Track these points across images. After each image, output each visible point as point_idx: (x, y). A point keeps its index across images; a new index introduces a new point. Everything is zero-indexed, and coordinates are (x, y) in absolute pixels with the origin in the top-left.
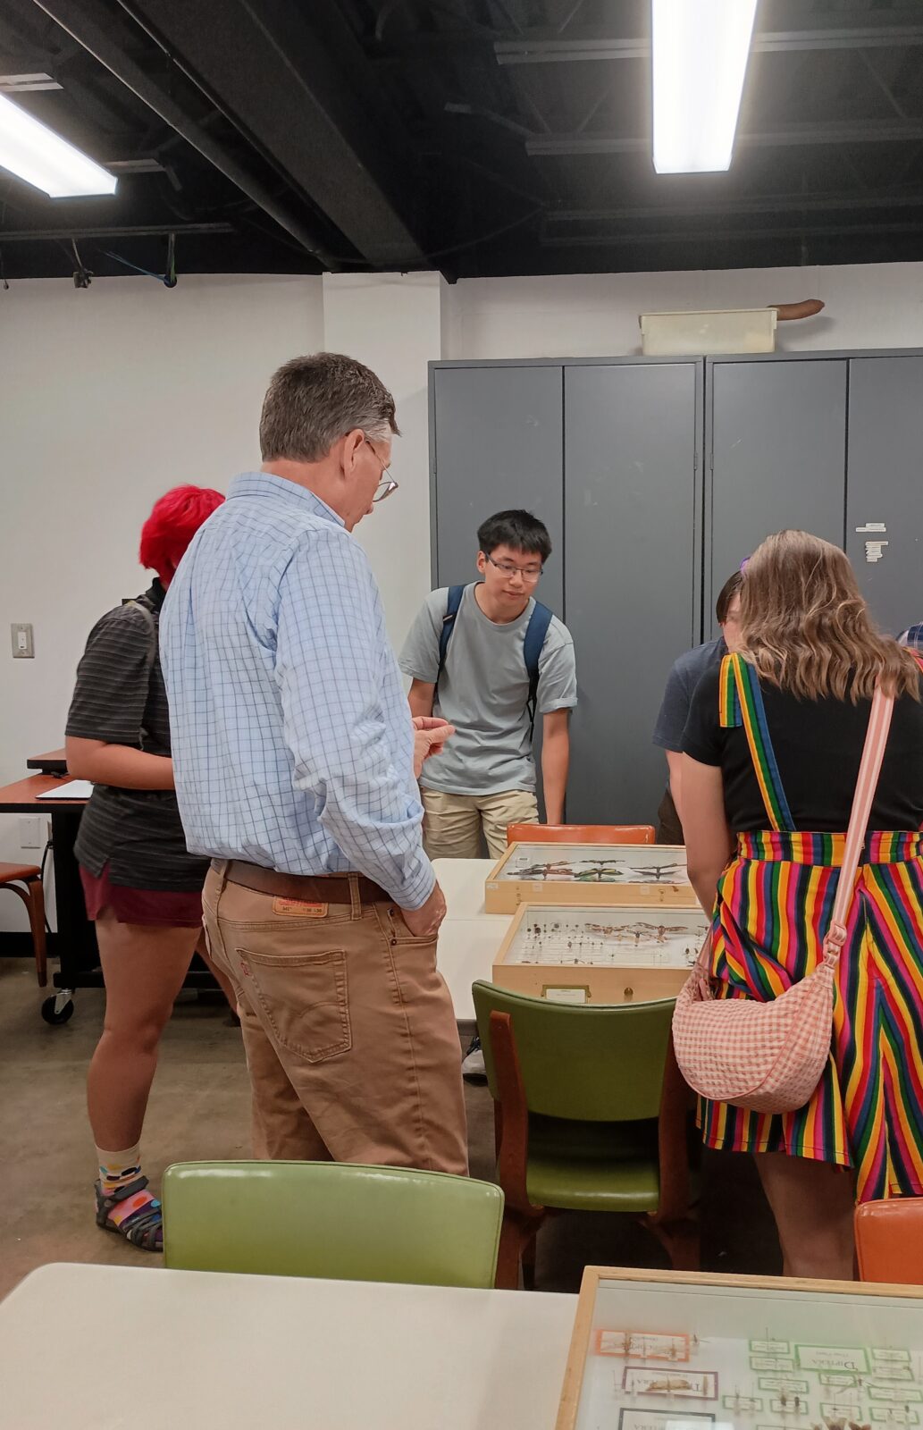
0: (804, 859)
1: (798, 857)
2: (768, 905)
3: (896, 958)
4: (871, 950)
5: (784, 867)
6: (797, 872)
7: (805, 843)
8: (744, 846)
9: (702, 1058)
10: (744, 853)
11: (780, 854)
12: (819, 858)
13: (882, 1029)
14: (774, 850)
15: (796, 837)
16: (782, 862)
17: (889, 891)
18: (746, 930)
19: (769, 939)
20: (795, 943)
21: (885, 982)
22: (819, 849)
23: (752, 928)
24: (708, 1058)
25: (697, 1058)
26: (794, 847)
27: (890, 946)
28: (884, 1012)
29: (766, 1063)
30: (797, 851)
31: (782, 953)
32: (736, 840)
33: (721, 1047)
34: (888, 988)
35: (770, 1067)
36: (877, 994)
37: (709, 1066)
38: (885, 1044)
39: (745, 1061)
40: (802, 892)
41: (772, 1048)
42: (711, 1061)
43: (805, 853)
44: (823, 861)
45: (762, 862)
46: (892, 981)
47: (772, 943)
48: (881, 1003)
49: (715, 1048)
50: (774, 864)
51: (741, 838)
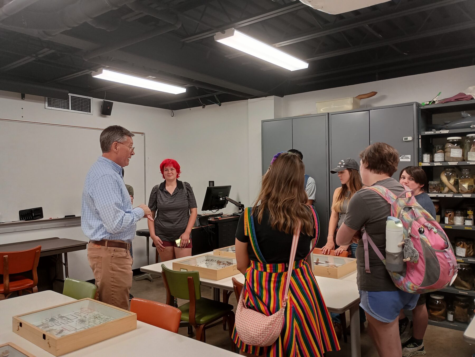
0: (270, 271)
1: (268, 271)
2: (260, 284)
3: (298, 297)
4: (291, 296)
5: (264, 273)
6: (268, 275)
7: (270, 267)
8: (252, 264)
9: (244, 331)
10: (252, 266)
11: (263, 270)
12: (274, 271)
13: (295, 319)
14: (261, 268)
15: (268, 266)
16: (264, 272)
17: (295, 277)
18: (254, 290)
19: (261, 294)
20: (268, 296)
21: (295, 305)
22: (275, 268)
23: (256, 290)
24: (246, 332)
25: (242, 330)
26: (267, 268)
27: (296, 294)
28: (295, 313)
29: (263, 338)
30: (268, 269)
31: (264, 299)
32: (250, 262)
33: (250, 330)
34: (296, 307)
35: (264, 339)
36: (293, 309)
37: (246, 334)
38: (295, 323)
39: (257, 336)
40: (269, 281)
41: (265, 334)
42: (246, 333)
43: (270, 270)
44: (275, 271)
45: (257, 271)
46: (297, 304)
47: (261, 296)
48: (294, 311)
49: (248, 330)
50: (261, 272)
51: (252, 262)
